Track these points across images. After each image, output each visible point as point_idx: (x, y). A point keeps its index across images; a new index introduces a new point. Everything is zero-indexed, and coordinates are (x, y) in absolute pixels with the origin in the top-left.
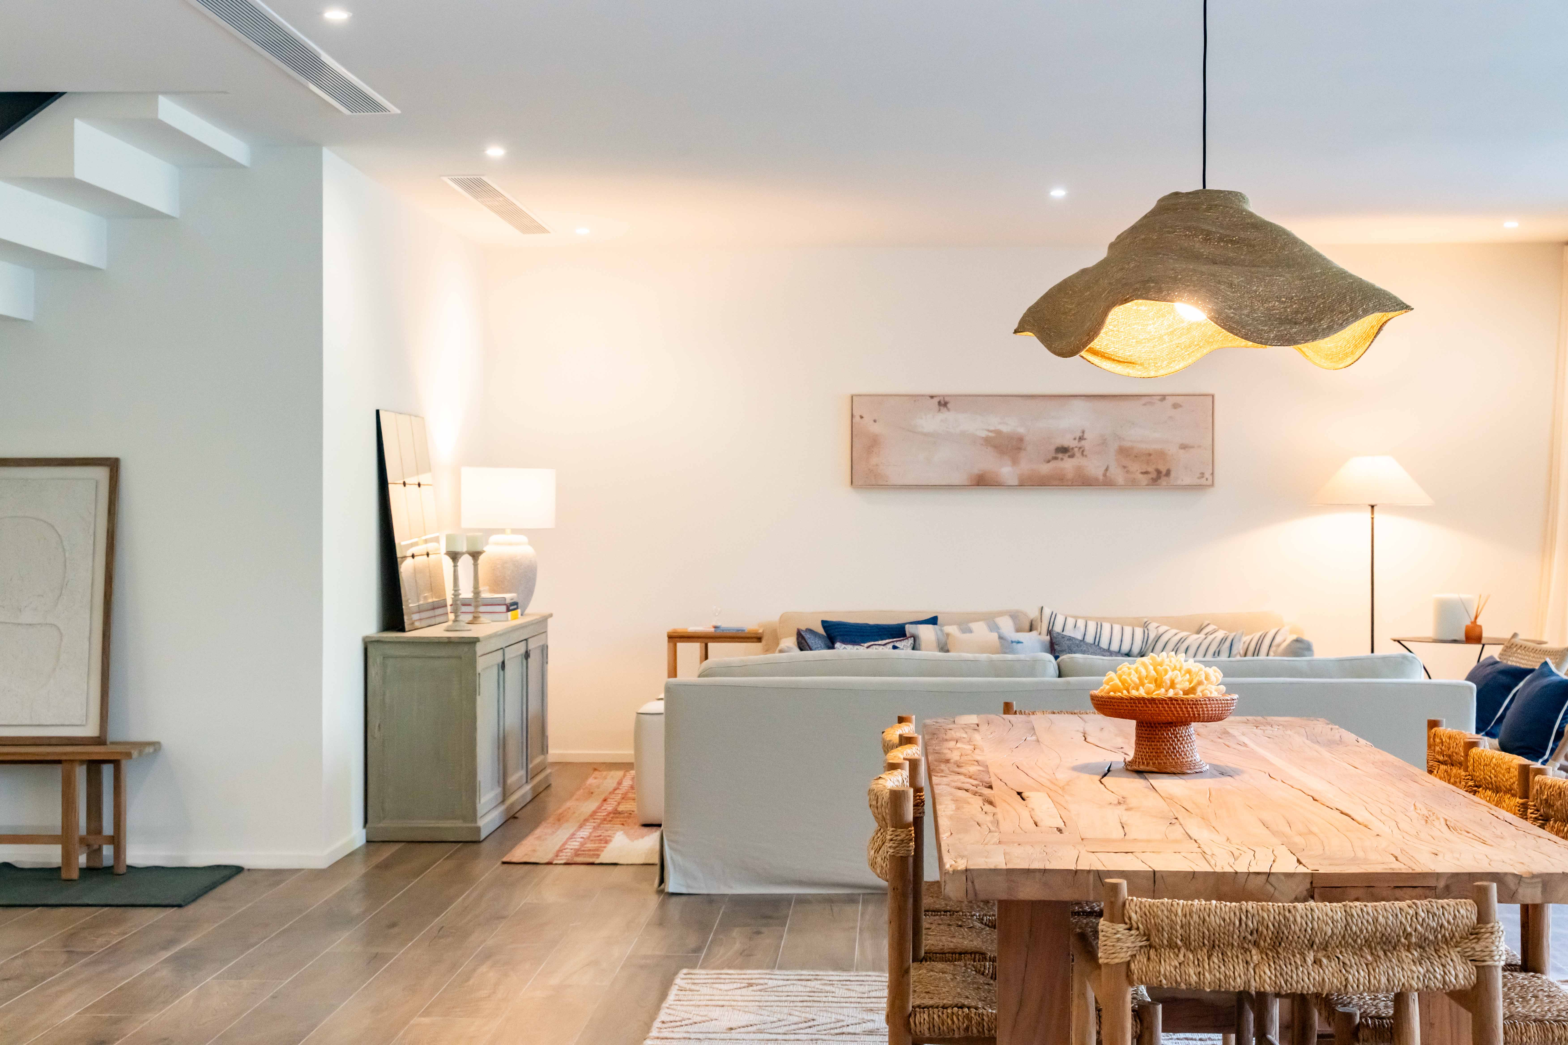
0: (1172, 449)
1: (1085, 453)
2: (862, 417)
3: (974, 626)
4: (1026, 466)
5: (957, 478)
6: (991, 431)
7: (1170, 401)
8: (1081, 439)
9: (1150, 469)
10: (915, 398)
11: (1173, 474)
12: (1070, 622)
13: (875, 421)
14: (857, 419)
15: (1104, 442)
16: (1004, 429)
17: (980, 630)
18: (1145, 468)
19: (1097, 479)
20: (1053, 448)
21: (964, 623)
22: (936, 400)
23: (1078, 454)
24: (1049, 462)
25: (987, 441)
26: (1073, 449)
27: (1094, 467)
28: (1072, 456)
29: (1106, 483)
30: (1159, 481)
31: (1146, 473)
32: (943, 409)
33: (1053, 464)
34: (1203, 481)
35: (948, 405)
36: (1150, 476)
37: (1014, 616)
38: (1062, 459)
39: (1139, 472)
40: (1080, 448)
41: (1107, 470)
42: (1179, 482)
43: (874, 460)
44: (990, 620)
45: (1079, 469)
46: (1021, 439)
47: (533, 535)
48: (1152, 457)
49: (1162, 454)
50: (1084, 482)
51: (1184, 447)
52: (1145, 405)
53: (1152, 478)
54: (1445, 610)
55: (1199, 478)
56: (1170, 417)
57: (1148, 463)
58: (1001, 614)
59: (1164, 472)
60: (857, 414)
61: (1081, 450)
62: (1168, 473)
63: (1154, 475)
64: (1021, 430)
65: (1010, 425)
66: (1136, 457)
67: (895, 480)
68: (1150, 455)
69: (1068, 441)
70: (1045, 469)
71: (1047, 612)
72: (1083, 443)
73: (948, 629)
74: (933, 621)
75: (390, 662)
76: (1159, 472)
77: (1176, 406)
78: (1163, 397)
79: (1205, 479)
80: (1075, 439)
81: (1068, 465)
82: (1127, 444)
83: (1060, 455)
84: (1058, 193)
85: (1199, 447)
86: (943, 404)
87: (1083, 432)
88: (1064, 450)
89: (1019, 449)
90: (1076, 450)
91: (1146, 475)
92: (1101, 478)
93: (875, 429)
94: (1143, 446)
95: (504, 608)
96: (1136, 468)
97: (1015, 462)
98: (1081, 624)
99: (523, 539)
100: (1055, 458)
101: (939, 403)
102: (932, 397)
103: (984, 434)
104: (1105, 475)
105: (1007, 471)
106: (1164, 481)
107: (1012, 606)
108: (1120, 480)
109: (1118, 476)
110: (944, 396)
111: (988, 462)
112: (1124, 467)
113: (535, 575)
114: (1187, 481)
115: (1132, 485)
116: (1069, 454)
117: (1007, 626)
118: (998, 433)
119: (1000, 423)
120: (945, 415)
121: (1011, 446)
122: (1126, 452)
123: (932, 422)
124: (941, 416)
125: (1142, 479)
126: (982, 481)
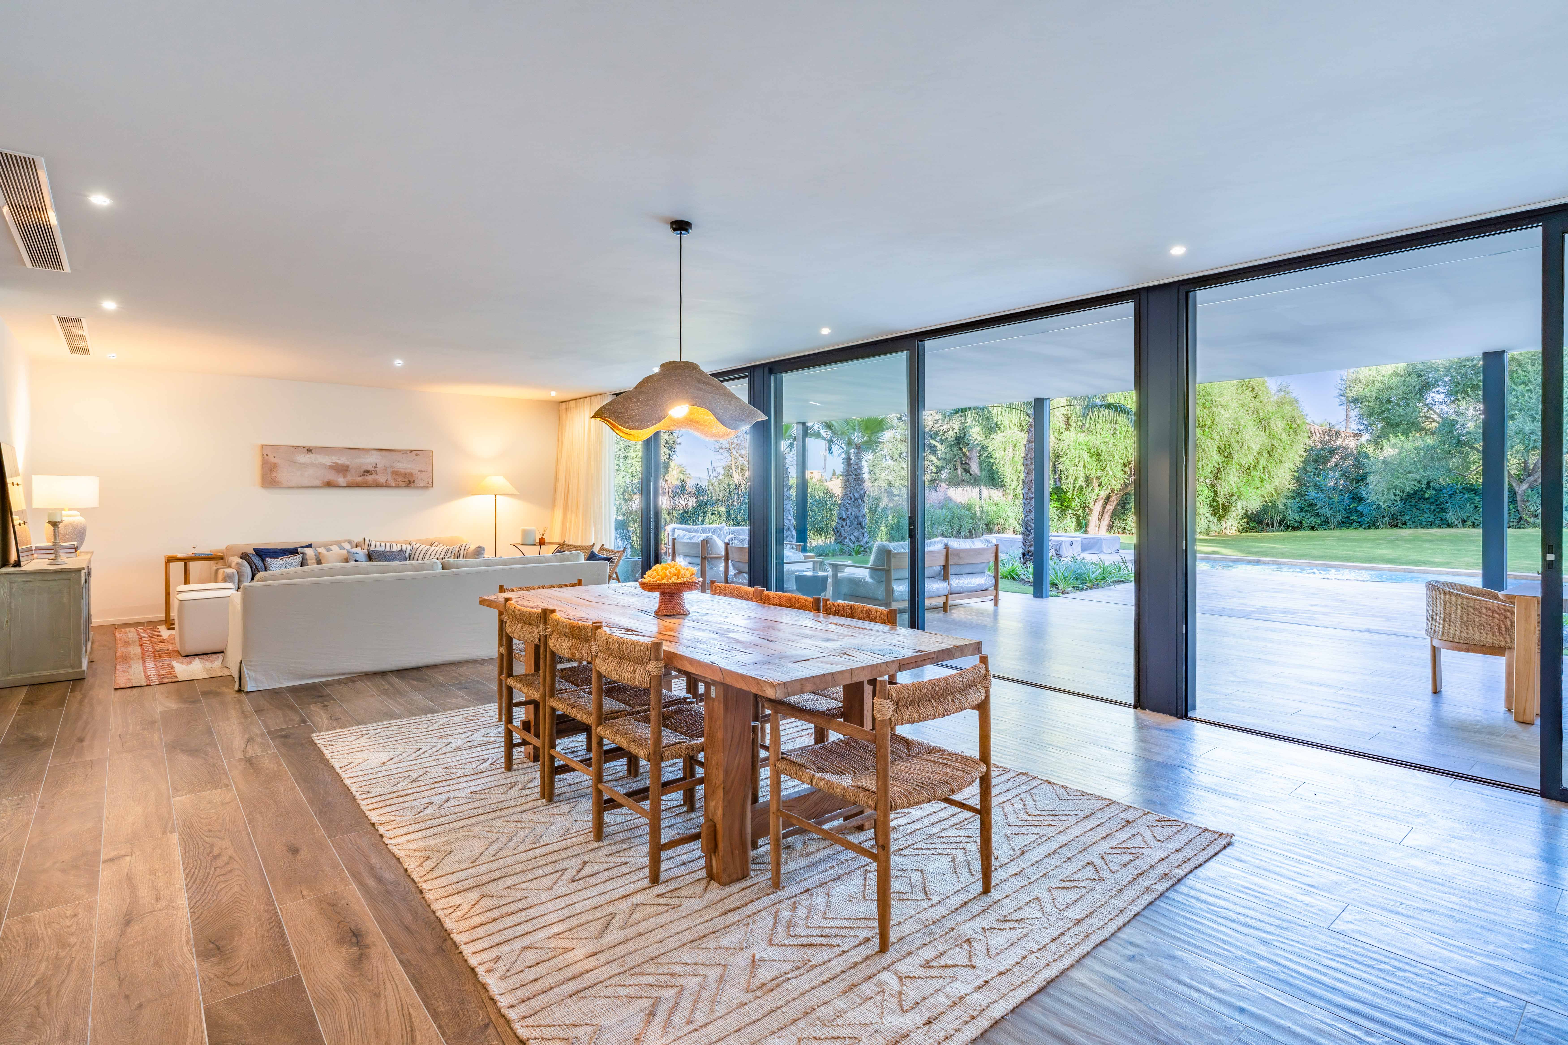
0: (415, 472)
1: (377, 473)
2: (267, 455)
3: (332, 547)
4: (349, 478)
5: (318, 483)
6: (333, 463)
7: (414, 453)
8: (375, 467)
9: (406, 480)
10: (296, 447)
11: (416, 482)
12: (378, 544)
13: (274, 457)
14: (265, 456)
15: (386, 469)
16: (339, 462)
17: (335, 548)
18: (404, 480)
19: (382, 484)
20: (362, 471)
21: (327, 546)
22: (306, 449)
23: (374, 474)
24: (360, 476)
25: (331, 467)
26: (371, 471)
27: (381, 479)
29: (387, 485)
30: (410, 485)
31: (404, 482)
32: (310, 453)
33: (363, 477)
34: (428, 485)
35: (312, 451)
37: (350, 542)
38: (366, 476)
39: (401, 481)
40: (375, 471)
41: (386, 480)
42: (418, 485)
43: (274, 475)
44: (339, 544)
45: (374, 480)
46: (348, 467)
47: (83, 511)
49: (411, 474)
50: (377, 485)
51: (420, 471)
52: (403, 454)
53: (407, 484)
54: (525, 533)
56: (414, 459)
57: (405, 478)
58: (344, 541)
59: (412, 481)
60: (265, 453)
62: (414, 482)
63: (408, 482)
64: (347, 463)
65: (342, 460)
66: (399, 475)
67: (285, 484)
68: (406, 474)
69: (370, 468)
70: (359, 479)
71: (367, 540)
72: (376, 469)
73: (321, 550)
74: (310, 546)
75: (15, 585)
76: (410, 481)
77: (417, 455)
78: (411, 451)
80: (372, 467)
81: (370, 478)
82: (396, 470)
83: (366, 474)
84: (399, 363)
85: (427, 471)
86: (310, 451)
87: (376, 464)
88: (368, 472)
89: (347, 471)
90: (373, 472)
92: (384, 483)
93: (273, 460)
94: (403, 471)
95: (73, 550)
96: (400, 479)
97: (345, 477)
98: (383, 544)
99: (78, 513)
100: (364, 475)
101: (308, 450)
102: (304, 447)
103: (330, 464)
104: (386, 482)
105: (341, 480)
106: (412, 485)
107: (348, 538)
108: (393, 485)
109: (393, 483)
110: (309, 447)
111: (332, 476)
112: (395, 479)
113: (85, 531)
114: (422, 485)
115: (398, 486)
116: (370, 473)
117: (347, 546)
118: (337, 464)
119: (338, 460)
120: (310, 455)
121: (343, 470)
122: (395, 473)
123: (304, 458)
124: (308, 456)
125: (403, 484)
126: (329, 485)
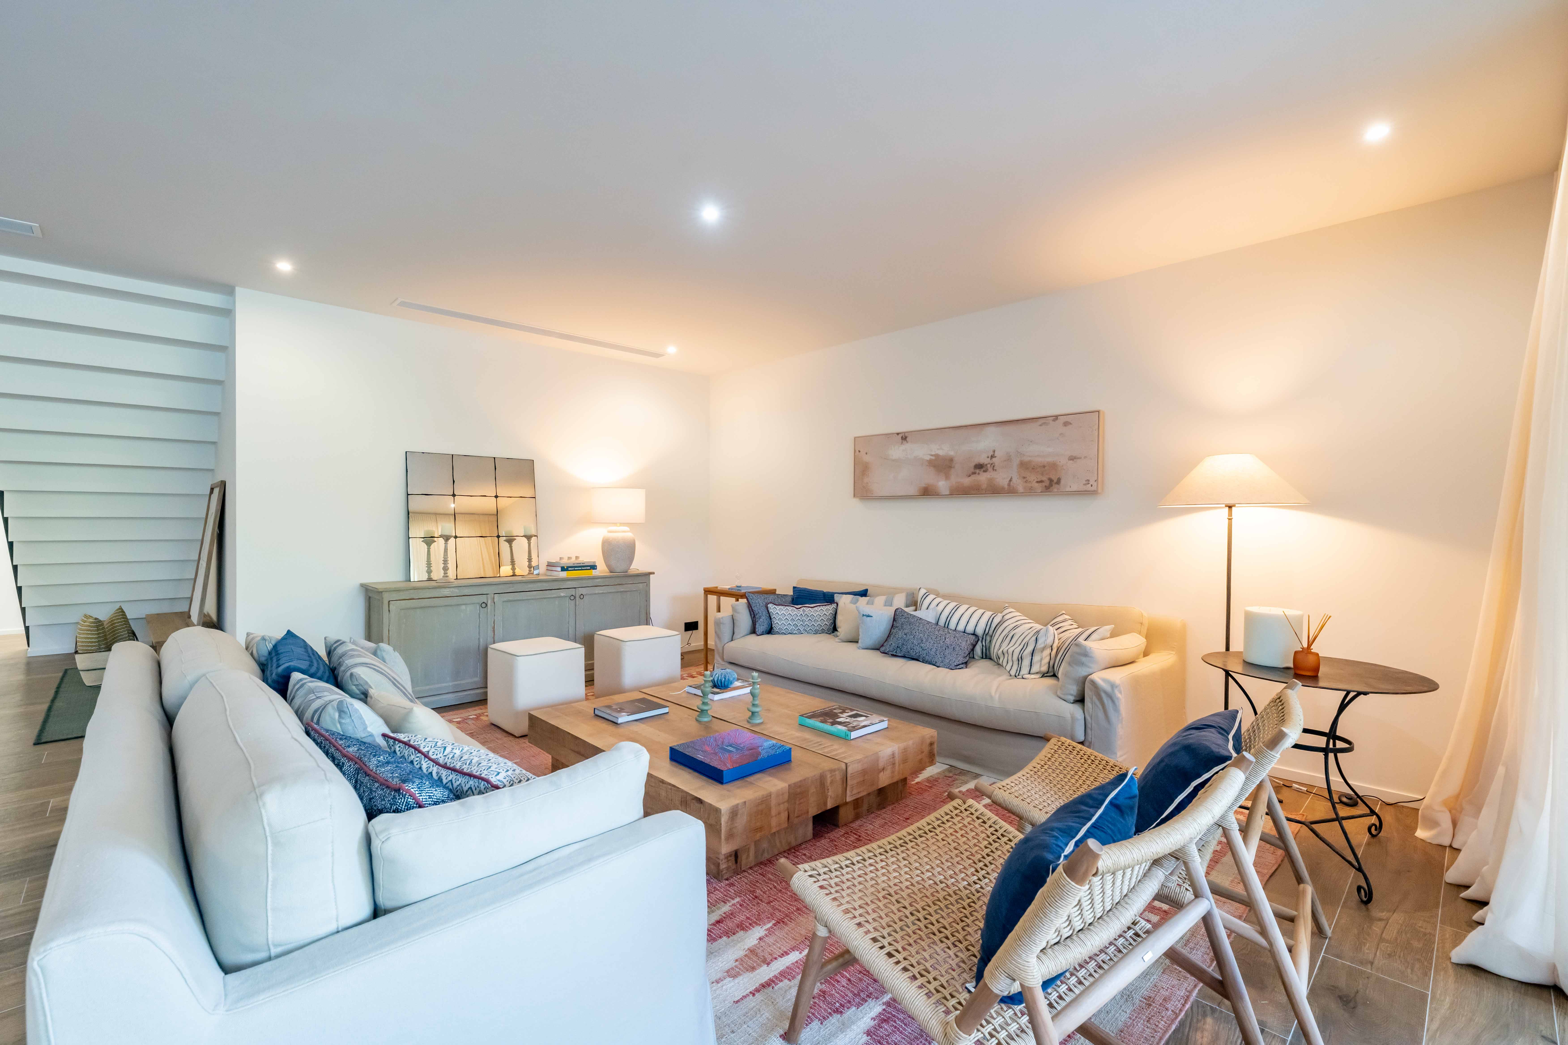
0: (1063, 461)
1: (995, 468)
2: (859, 452)
4: (954, 480)
5: (911, 491)
6: (932, 455)
7: (1062, 420)
8: (992, 457)
9: (1044, 478)
10: (888, 435)
11: (1062, 482)
13: (866, 454)
14: (857, 454)
15: (1009, 459)
16: (941, 453)
18: (1040, 478)
19: (1003, 488)
20: (973, 465)
22: (900, 436)
23: (990, 469)
24: (970, 476)
25: (930, 463)
26: (986, 465)
27: (1001, 478)
28: (985, 471)
29: (1009, 491)
30: (1051, 488)
31: (1041, 482)
32: (904, 442)
33: (973, 477)
34: (1088, 488)
35: (907, 439)
36: (1044, 484)
38: (979, 474)
39: (1035, 481)
40: (992, 464)
41: (1010, 480)
42: (1068, 489)
43: (867, 480)
45: (991, 480)
46: (951, 460)
47: (632, 525)
48: (1046, 468)
49: (1054, 466)
50: (994, 491)
51: (1072, 458)
52: (1041, 425)
53: (1045, 486)
55: (1085, 485)
56: (1061, 434)
57: (1042, 474)
59: (1055, 481)
60: (857, 450)
61: (992, 466)
62: (1059, 482)
63: (1047, 483)
64: (952, 453)
65: (944, 449)
66: (1033, 469)
67: (879, 493)
68: (1044, 467)
69: (983, 459)
70: (967, 481)
72: (994, 459)
76: (1051, 480)
77: (1066, 424)
78: (1056, 418)
79: (1090, 485)
80: (988, 457)
81: (983, 478)
82: (1026, 459)
83: (977, 471)
85: (1085, 457)
86: (904, 438)
87: (994, 452)
88: (980, 467)
89: (950, 467)
90: (989, 465)
91: (1040, 484)
92: (1006, 486)
93: (866, 460)
94: (1039, 460)
96: (1033, 478)
97: (947, 477)
99: (626, 528)
100: (974, 473)
101: (902, 437)
102: (898, 434)
103: (928, 458)
104: (1009, 485)
105: (943, 485)
106: (1055, 488)
108: (1021, 489)
109: (1020, 486)
110: (905, 433)
111: (930, 478)
112: (1024, 478)
113: (634, 550)
114: (1075, 488)
115: (1029, 492)
116: (984, 469)
118: (937, 456)
119: (938, 449)
120: (907, 446)
121: (942, 465)
122: (1025, 466)
123: (897, 451)
124: (903, 447)
125: (1039, 487)
126: (927, 492)
